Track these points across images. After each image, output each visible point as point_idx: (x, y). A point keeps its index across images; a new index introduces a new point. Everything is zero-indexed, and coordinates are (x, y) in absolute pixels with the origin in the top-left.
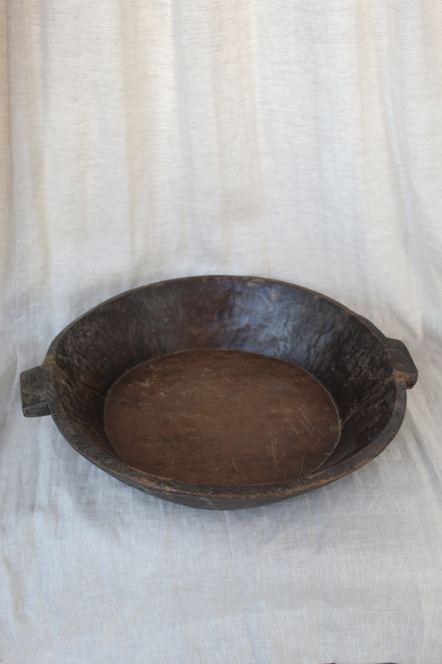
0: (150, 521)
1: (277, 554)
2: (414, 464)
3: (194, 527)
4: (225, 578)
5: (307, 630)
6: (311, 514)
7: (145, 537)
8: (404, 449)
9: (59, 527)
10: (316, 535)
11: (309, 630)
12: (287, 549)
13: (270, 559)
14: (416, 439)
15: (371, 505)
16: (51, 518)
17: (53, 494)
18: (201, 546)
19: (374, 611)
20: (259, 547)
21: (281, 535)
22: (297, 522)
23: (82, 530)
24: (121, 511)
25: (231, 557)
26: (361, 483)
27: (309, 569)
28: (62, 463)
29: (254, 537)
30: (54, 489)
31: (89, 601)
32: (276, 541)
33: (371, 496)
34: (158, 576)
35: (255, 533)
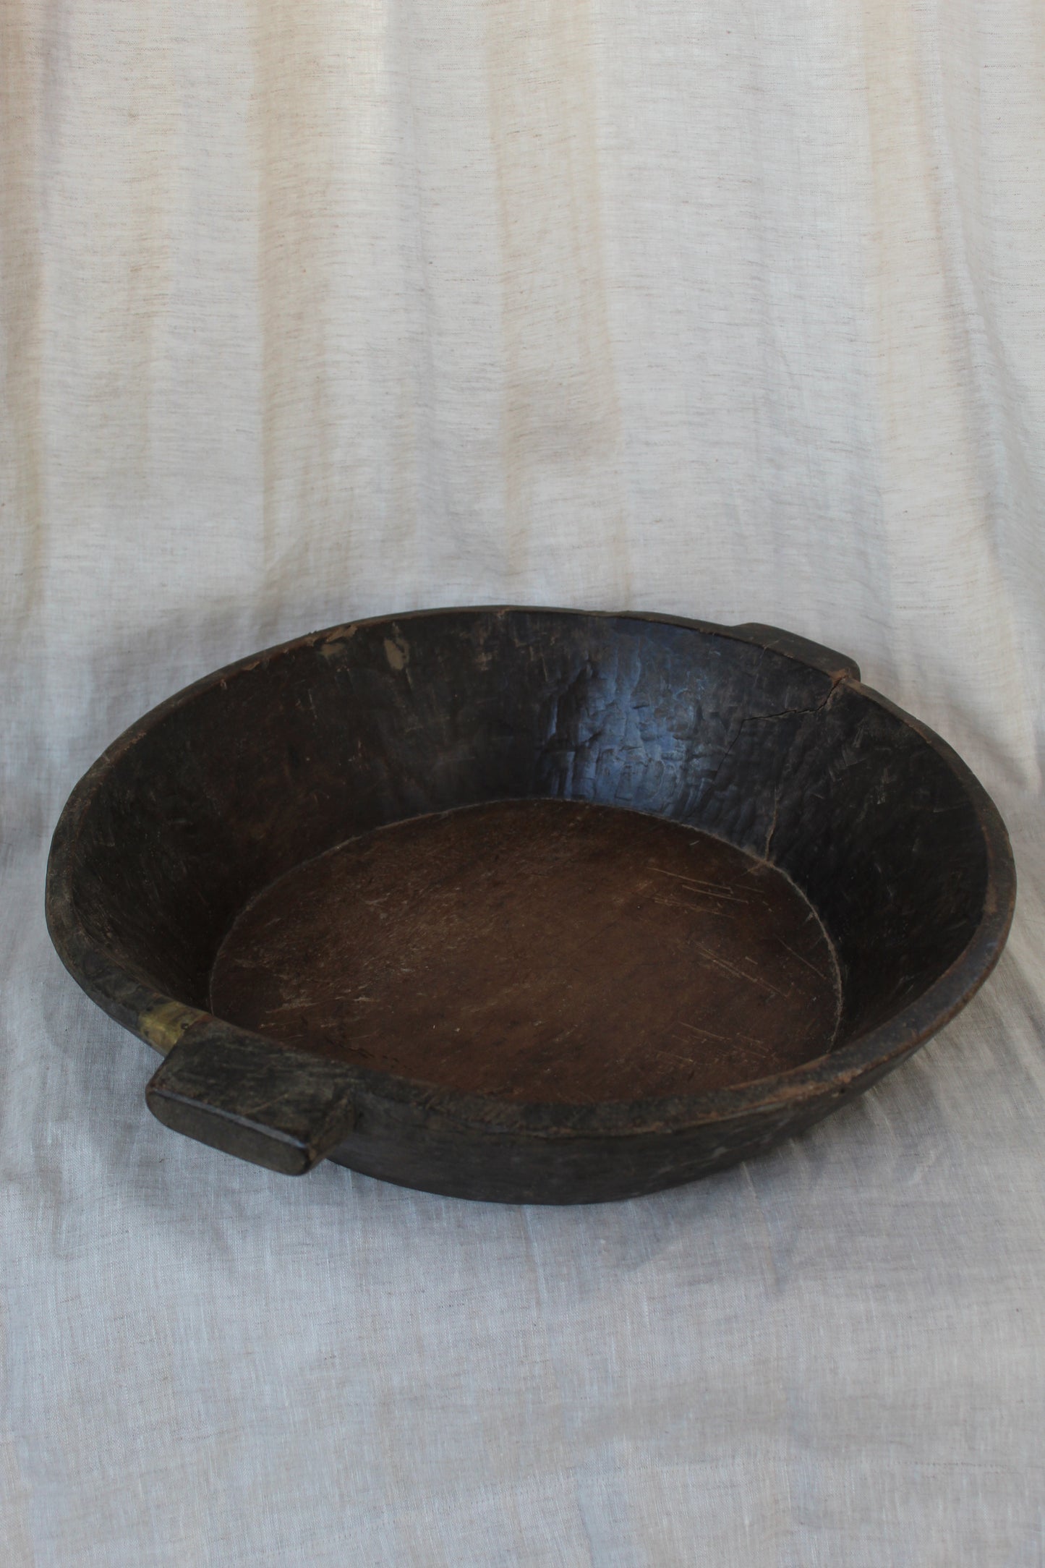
0: (316, 1210)
1: (665, 1296)
2: (1029, 1079)
3: (436, 1225)
4: (522, 1362)
5: (747, 1522)
6: (755, 1195)
7: (302, 1253)
8: (1002, 1044)
9: (64, 1227)
10: (769, 1248)
11: (751, 1525)
12: (690, 1284)
13: (646, 1308)
14: (1032, 1018)
15: (917, 1177)
16: (41, 1204)
17: (50, 1141)
18: (457, 1275)
19: (931, 1466)
20: (616, 1275)
21: (675, 1247)
22: (717, 1215)
23: (127, 1232)
24: (236, 1185)
25: (539, 1303)
26: (888, 1123)
27: (752, 1337)
28: (71, 1065)
29: (600, 1252)
30: (51, 1129)
31: (142, 1437)
32: (662, 1262)
33: (916, 1155)
34: (337, 1361)
35: (603, 1242)
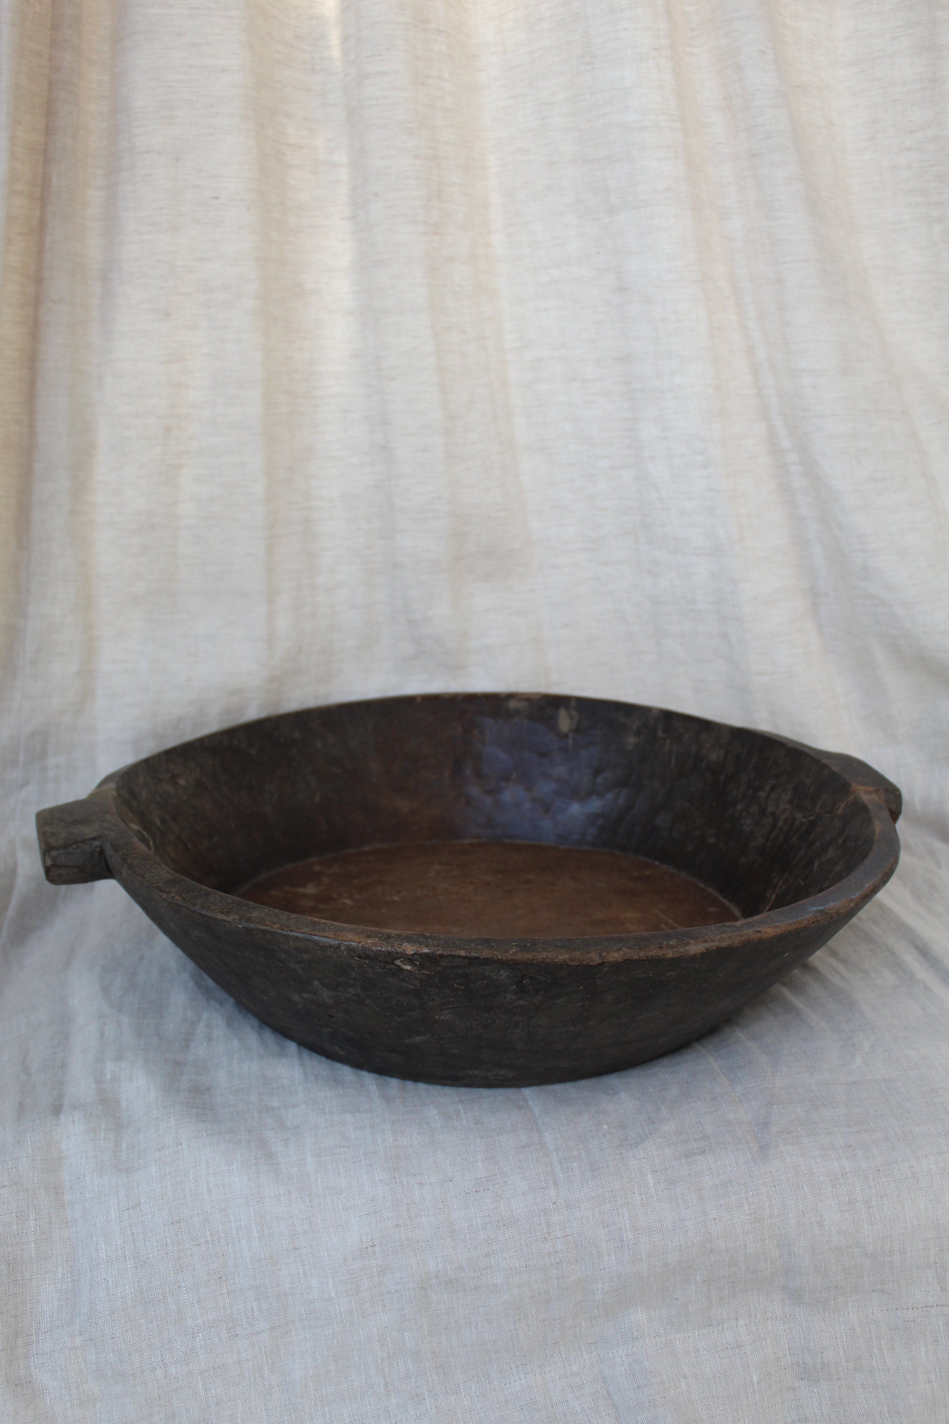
0: (348, 1118)
1: (666, 1169)
2: (927, 988)
3: (456, 1123)
4: (545, 1238)
5: (755, 1379)
6: (728, 1083)
7: (340, 1154)
8: (897, 966)
9: (124, 1145)
10: (749, 1123)
11: (759, 1383)
12: (687, 1156)
13: (651, 1181)
14: (917, 947)
15: (858, 1061)
16: (103, 1126)
17: (109, 1077)
18: (480, 1163)
20: (621, 1154)
21: (669, 1127)
22: (699, 1099)
23: (181, 1144)
24: (275, 1103)
25: (555, 1183)
26: (823, 1024)
27: (747, 1198)
28: (125, 1020)
29: (604, 1136)
30: (110, 1068)
32: (660, 1140)
33: (852, 1045)
34: (377, 1249)
35: (605, 1127)
